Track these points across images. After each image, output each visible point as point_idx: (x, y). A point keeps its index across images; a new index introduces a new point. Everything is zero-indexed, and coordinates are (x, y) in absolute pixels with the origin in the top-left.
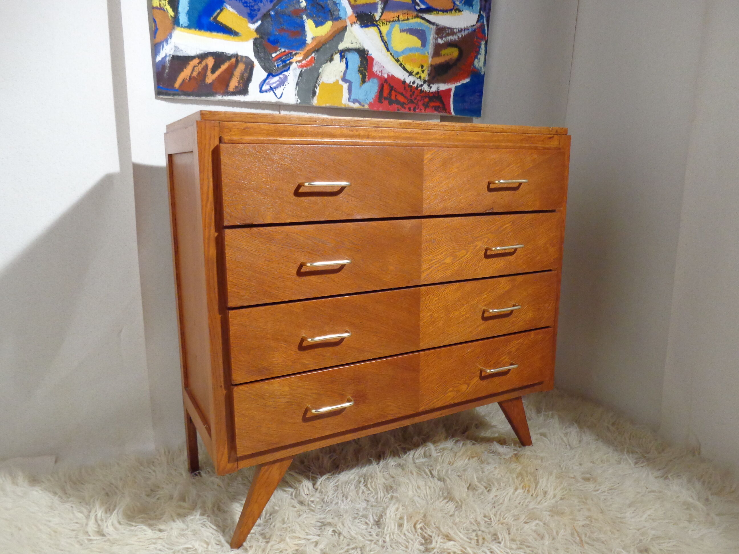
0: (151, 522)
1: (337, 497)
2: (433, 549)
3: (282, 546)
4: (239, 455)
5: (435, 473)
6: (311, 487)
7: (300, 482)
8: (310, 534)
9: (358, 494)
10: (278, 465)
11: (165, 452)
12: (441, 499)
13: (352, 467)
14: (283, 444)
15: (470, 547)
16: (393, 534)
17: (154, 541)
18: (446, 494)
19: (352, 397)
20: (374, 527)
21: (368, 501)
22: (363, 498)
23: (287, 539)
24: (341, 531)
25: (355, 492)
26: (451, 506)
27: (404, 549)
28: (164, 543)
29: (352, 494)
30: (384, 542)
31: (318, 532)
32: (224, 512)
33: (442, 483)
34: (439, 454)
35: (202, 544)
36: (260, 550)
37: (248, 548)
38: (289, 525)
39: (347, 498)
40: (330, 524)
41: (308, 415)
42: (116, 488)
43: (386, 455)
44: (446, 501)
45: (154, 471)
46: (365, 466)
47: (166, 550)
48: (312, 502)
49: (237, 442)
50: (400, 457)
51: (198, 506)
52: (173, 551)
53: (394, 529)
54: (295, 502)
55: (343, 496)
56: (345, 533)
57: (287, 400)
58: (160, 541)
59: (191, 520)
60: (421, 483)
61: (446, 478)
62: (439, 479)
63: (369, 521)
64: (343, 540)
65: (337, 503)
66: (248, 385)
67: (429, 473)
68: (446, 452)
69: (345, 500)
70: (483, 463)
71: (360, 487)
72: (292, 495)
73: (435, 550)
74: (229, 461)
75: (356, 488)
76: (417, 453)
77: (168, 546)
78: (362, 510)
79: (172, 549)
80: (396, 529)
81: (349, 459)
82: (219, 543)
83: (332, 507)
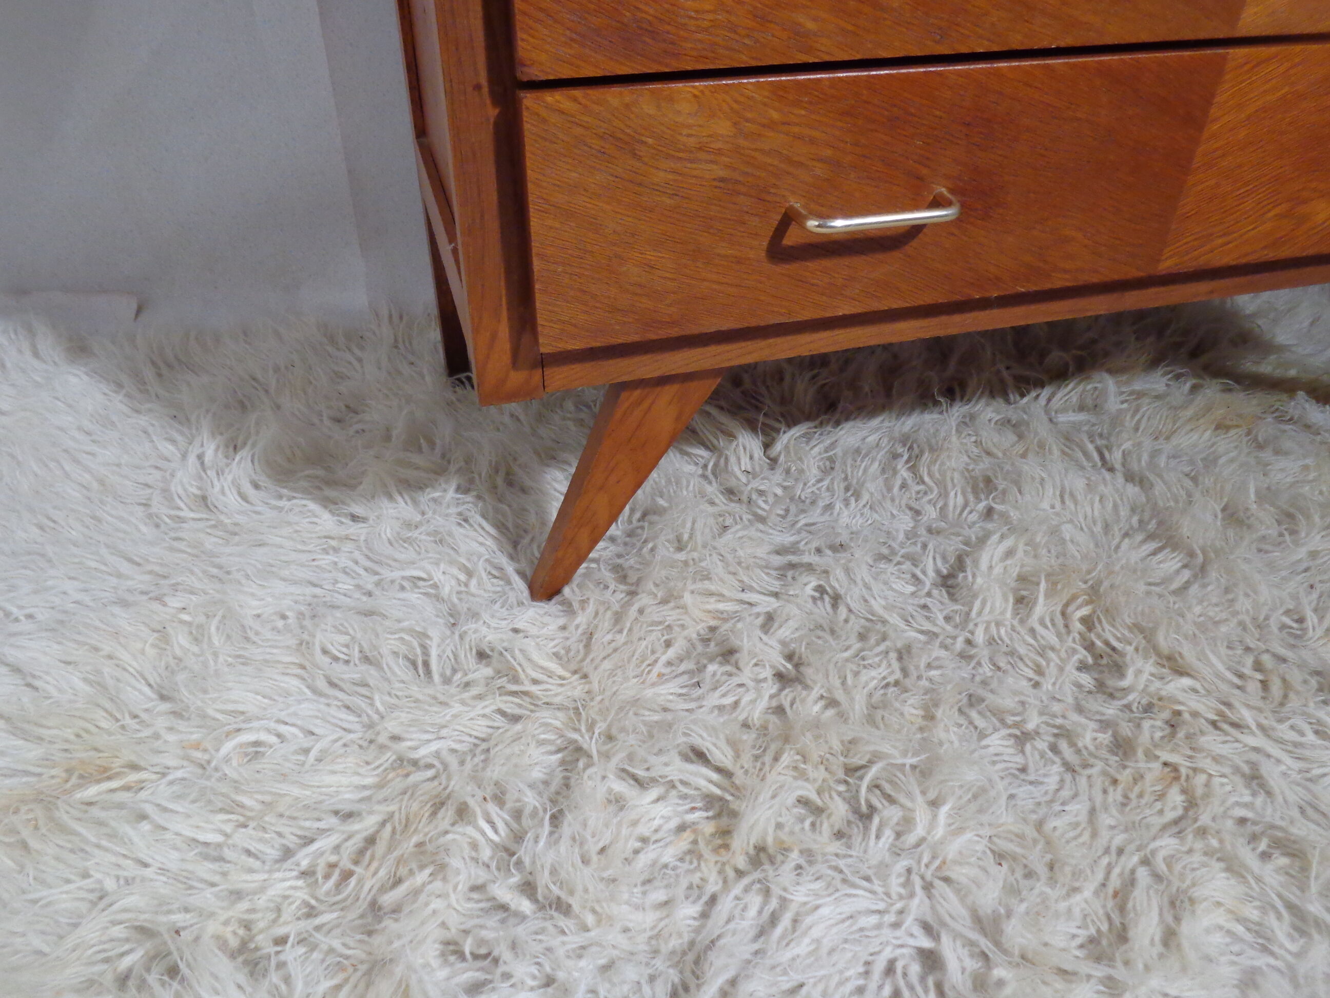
0: (329, 492)
1: (828, 489)
2: (1126, 691)
3: (670, 615)
4: (547, 346)
5: (1116, 458)
6: (758, 452)
7: (731, 436)
8: (751, 589)
9: (890, 489)
10: (670, 391)
11: (390, 316)
12: (1140, 537)
13: (873, 413)
14: (693, 329)
15: (1248, 706)
16: (998, 624)
17: (333, 543)
18: (1152, 526)
19: (951, 191)
20: (935, 592)
21: (918, 513)
22: (904, 502)
23: (688, 598)
24: (842, 592)
25: (880, 481)
26: (1169, 563)
27: (1031, 674)
28: (357, 555)
29: (873, 488)
30: (969, 642)
31: (776, 586)
32: (524, 490)
33: (1137, 489)
34: (1125, 406)
35: (455, 571)
36: (609, 614)
37: (576, 605)
38: (695, 555)
39: (857, 495)
40: (810, 568)
41: (791, 238)
42: (267, 391)
43: (969, 391)
44: (1152, 546)
45: (360, 360)
46: (909, 415)
47: (362, 572)
48: (761, 493)
49: (538, 305)
50: (1008, 402)
51: (453, 468)
52: (377, 577)
53: (1003, 613)
54: (712, 489)
55: (847, 489)
56: (853, 597)
57: (722, 173)
58: (348, 546)
59: (434, 500)
60: (1078, 483)
61: (1152, 477)
62: (1130, 477)
63: (924, 572)
64: (846, 621)
65: (829, 507)
66: (578, 93)
67: (1096, 456)
68: (1146, 406)
69: (853, 500)
70: (1260, 447)
71: (895, 472)
72: (705, 466)
73: (1131, 698)
74: (515, 363)
75: (883, 471)
76: (1059, 395)
77: (368, 564)
78: (901, 536)
79: (377, 573)
80: (1009, 615)
81: (867, 389)
82: (499, 574)
83: (815, 516)
